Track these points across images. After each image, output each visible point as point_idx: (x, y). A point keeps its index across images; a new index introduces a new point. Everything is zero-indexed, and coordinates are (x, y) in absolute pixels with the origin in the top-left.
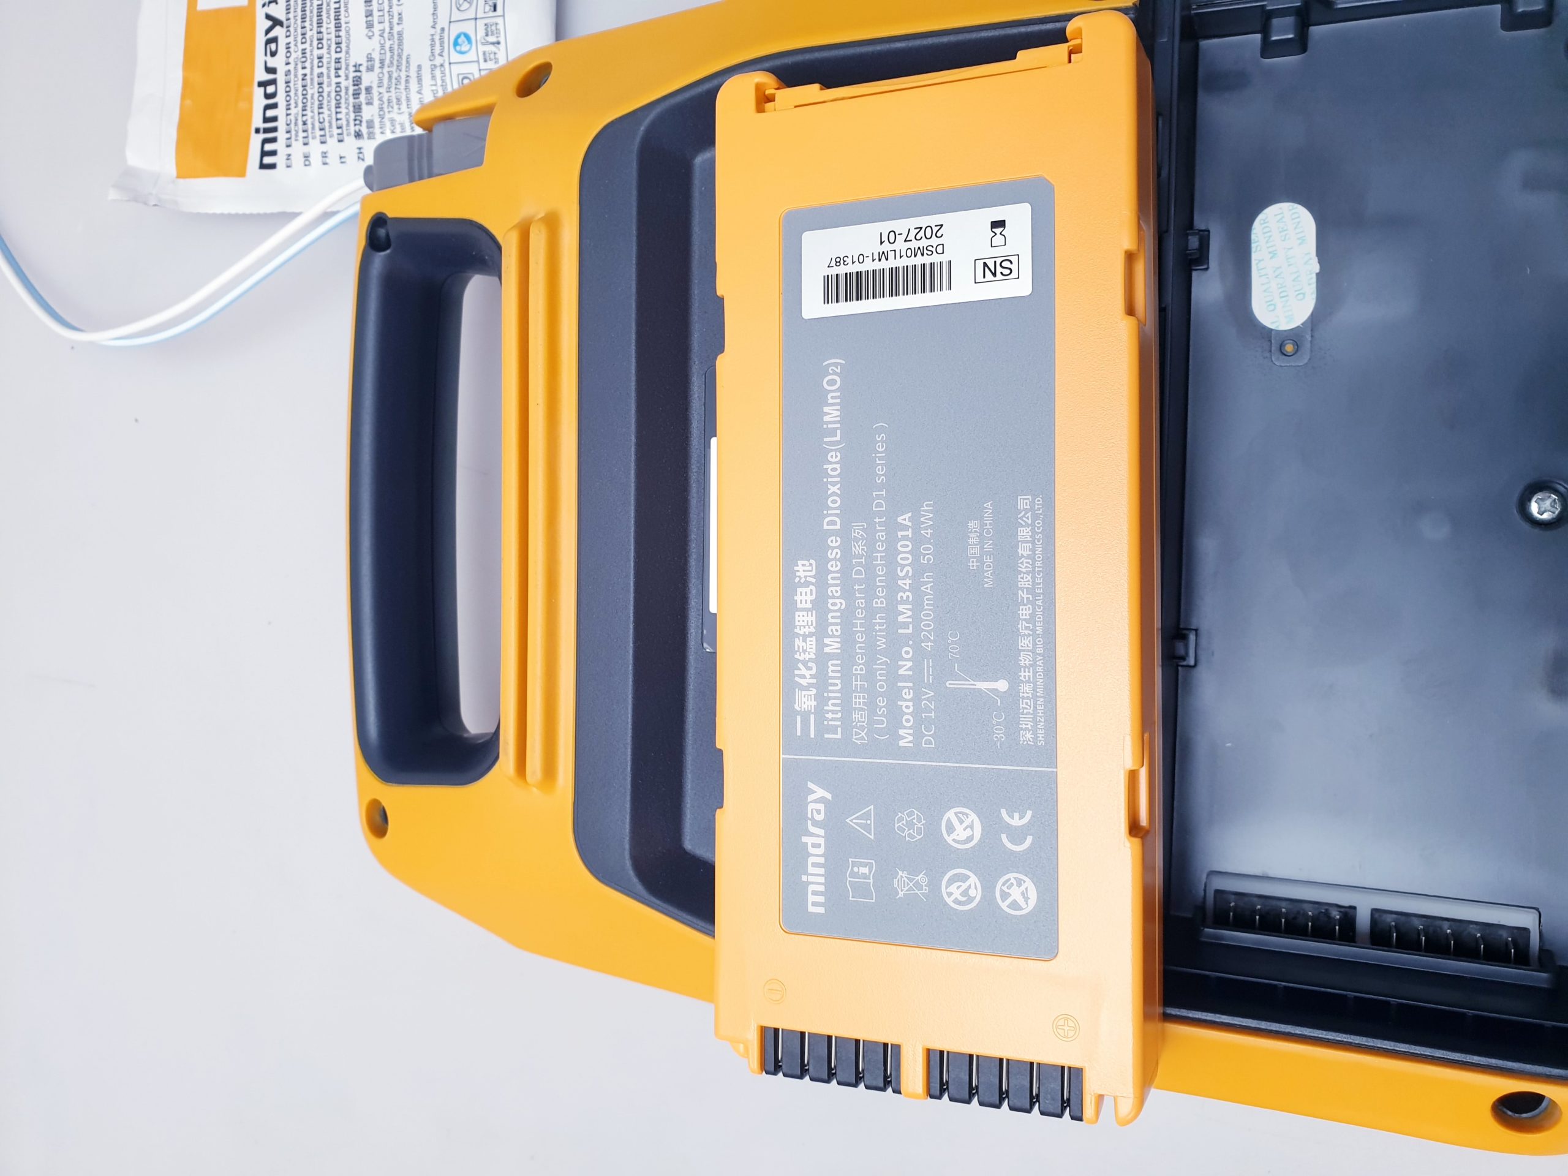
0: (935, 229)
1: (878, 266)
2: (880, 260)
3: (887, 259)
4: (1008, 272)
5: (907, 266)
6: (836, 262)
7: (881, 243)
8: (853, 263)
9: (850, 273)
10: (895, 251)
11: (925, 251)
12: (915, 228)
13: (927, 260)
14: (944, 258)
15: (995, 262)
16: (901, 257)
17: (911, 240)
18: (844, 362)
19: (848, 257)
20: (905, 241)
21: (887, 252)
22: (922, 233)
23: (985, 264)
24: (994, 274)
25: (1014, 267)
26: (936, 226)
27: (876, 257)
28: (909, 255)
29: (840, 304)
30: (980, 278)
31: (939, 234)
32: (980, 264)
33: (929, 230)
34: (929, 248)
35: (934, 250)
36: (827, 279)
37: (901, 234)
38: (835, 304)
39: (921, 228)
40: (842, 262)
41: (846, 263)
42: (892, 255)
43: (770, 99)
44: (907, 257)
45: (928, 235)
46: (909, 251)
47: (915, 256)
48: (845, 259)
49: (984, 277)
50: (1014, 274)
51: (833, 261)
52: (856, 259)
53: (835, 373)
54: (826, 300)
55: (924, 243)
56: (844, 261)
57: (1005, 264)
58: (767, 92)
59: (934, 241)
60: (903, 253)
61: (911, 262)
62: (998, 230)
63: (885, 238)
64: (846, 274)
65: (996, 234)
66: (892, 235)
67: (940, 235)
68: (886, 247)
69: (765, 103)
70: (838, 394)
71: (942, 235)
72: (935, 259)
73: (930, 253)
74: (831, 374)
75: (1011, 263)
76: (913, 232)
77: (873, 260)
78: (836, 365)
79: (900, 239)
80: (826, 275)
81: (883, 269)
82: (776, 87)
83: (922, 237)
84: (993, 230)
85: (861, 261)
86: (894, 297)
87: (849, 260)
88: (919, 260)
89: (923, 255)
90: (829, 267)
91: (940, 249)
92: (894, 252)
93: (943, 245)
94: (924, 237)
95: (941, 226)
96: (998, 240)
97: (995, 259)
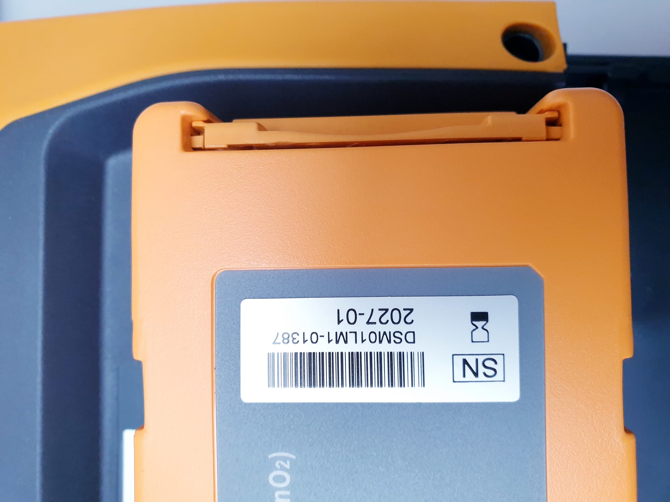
0: (404, 314)
1: (334, 348)
2: (337, 342)
3: (346, 342)
4: (492, 373)
5: (371, 353)
6: (284, 339)
7: (339, 322)
8: (304, 342)
9: (301, 353)
10: (356, 333)
11: (393, 338)
12: (380, 310)
13: (395, 348)
14: (415, 349)
15: (477, 360)
16: (363, 341)
17: (375, 323)
18: (294, 457)
19: (298, 335)
20: (368, 323)
21: (346, 333)
22: (387, 317)
23: (465, 362)
24: (476, 374)
25: (499, 368)
26: (405, 309)
27: (333, 337)
28: (373, 340)
29: (287, 389)
30: (459, 375)
31: (408, 320)
32: (459, 361)
33: (396, 313)
34: (397, 334)
35: (403, 337)
36: (271, 357)
37: (363, 314)
38: (282, 389)
39: (387, 310)
40: (291, 339)
41: (295, 341)
42: (351, 337)
43: (198, 132)
44: (371, 342)
45: (396, 319)
46: (373, 335)
47: (381, 342)
48: (295, 336)
49: (464, 376)
50: (499, 376)
51: (280, 336)
52: (307, 337)
53: (282, 468)
54: (271, 383)
55: (390, 328)
56: (294, 339)
57: (488, 363)
58: (195, 124)
59: (402, 327)
60: (366, 337)
61: (375, 348)
62: (480, 324)
63: (343, 316)
64: (296, 354)
65: (477, 328)
66: (352, 314)
67: (410, 321)
68: (345, 327)
69: (192, 135)
70: (288, 493)
71: (413, 321)
72: (404, 348)
73: (398, 340)
74: (276, 469)
75: (496, 363)
76: (377, 314)
77: (329, 341)
78: (285, 459)
79: (362, 320)
80: (271, 351)
81: (342, 353)
82: (205, 119)
83: (388, 321)
84: (474, 322)
85: (314, 340)
86: (356, 388)
87: (300, 338)
88: (385, 348)
89: (389, 341)
90: (274, 343)
91: (410, 337)
92: (354, 334)
93: (414, 333)
94: (390, 321)
95: (411, 310)
96: (480, 335)
97: (477, 357)
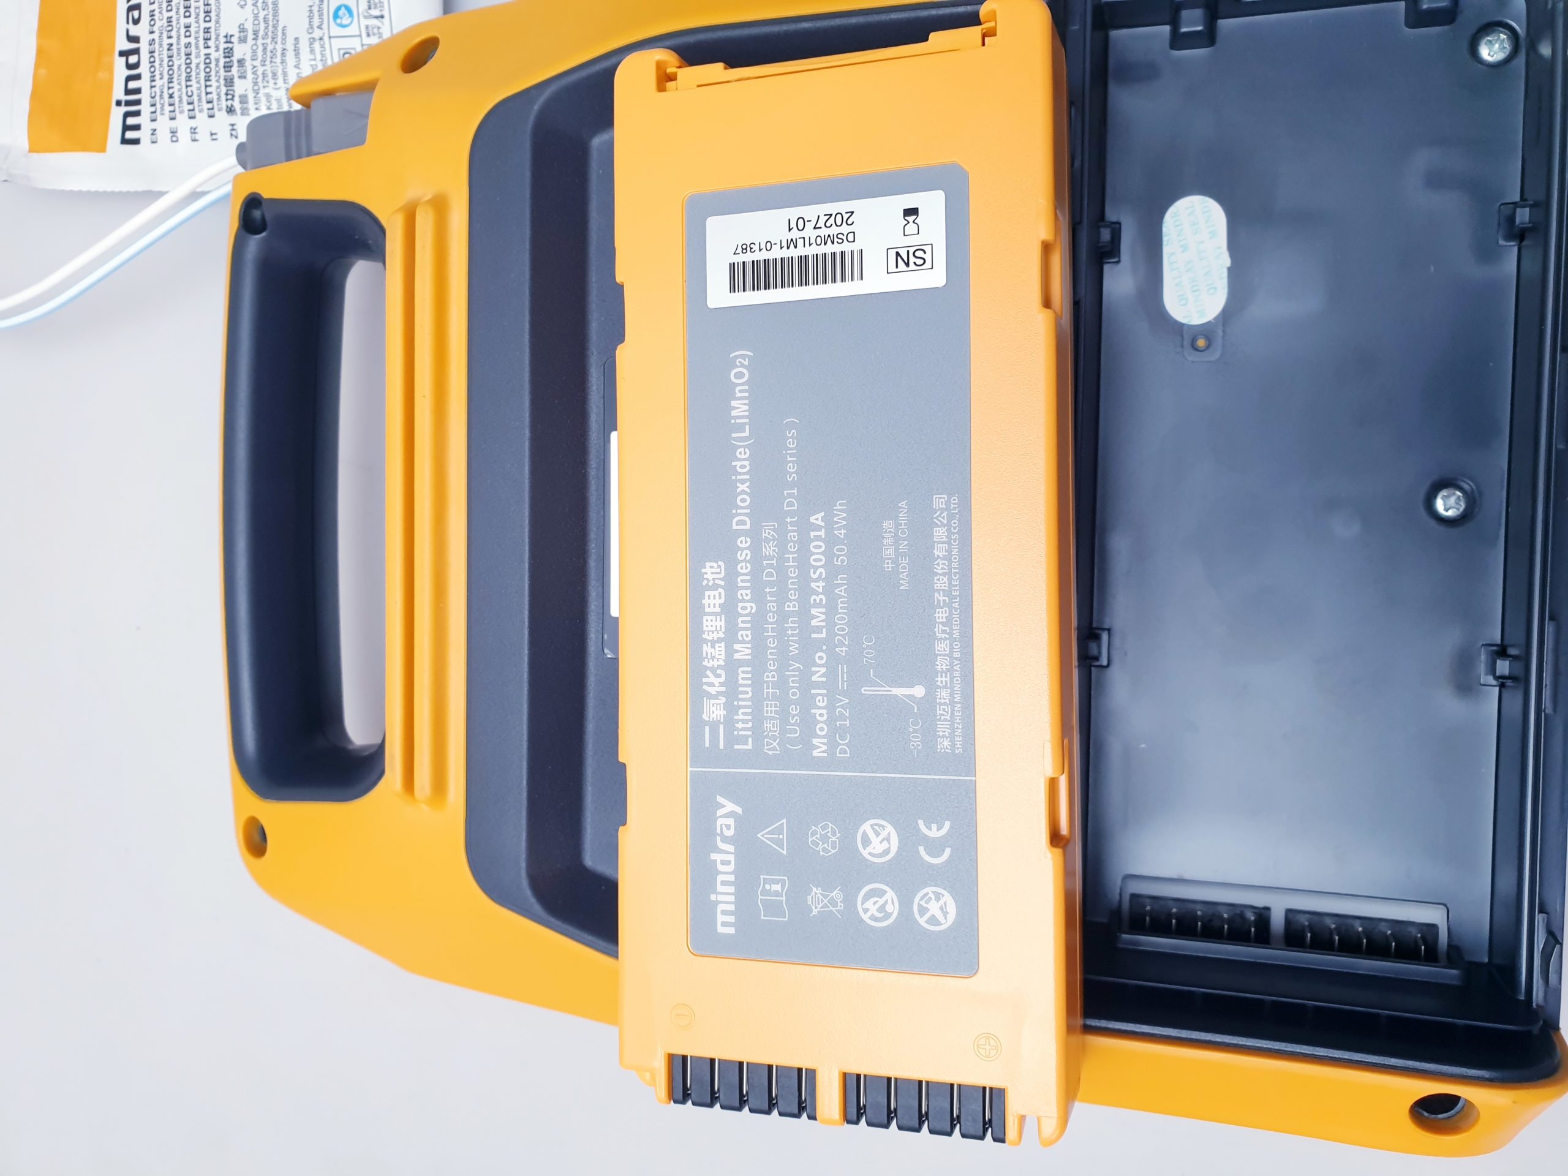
0: (846, 216)
1: (786, 253)
2: (788, 248)
3: (796, 247)
4: (921, 262)
5: (817, 255)
6: (743, 249)
7: (790, 230)
8: (760, 250)
9: (757, 261)
10: (804, 238)
11: (836, 240)
12: (825, 215)
13: (837, 248)
14: (855, 247)
15: (908, 251)
16: (810, 245)
17: (821, 228)
18: (751, 354)
19: (755, 244)
20: (815, 228)
21: (796, 239)
22: (832, 220)
23: (898, 254)
24: (907, 264)
25: (928, 257)
26: (846, 213)
27: (784, 244)
28: (819, 243)
29: (746, 293)
30: (892, 268)
31: (849, 222)
32: (892, 254)
33: (839, 217)
34: (839, 236)
35: (844, 238)
36: (732, 266)
37: (810, 221)
38: (742, 293)
39: (831, 215)
40: (748, 249)
41: (752, 250)
42: (800, 242)
43: (672, 78)
44: (817, 245)
45: (839, 222)
46: (819, 239)
47: (825, 244)
48: (752, 246)
49: (897, 267)
50: (928, 265)
51: (740, 247)
52: (763, 246)
53: (742, 366)
54: (733, 289)
55: (834, 230)
56: (751, 248)
57: (918, 254)
58: (669, 70)
59: (845, 229)
60: (813, 241)
61: (821, 250)
62: (911, 219)
63: (793, 225)
64: (753, 262)
65: (909, 222)
66: (801, 221)
67: (851, 223)
68: (795, 234)
69: (667, 82)
70: (746, 387)
71: (853, 222)
72: (846, 247)
73: (840, 241)
74: (738, 367)
75: (925, 253)
76: (823, 219)
77: (781, 248)
78: (743, 357)
79: (809, 226)
80: (732, 262)
81: (792, 257)
82: (678, 65)
83: (832, 225)
84: (906, 218)
85: (769, 248)
86: (804, 287)
87: (756, 248)
88: (829, 249)
89: (833, 243)
90: (734, 254)
91: (851, 237)
92: (803, 239)
93: (854, 233)
94: (834, 224)
95: (852, 213)
96: (911, 228)
97: (908, 249)
